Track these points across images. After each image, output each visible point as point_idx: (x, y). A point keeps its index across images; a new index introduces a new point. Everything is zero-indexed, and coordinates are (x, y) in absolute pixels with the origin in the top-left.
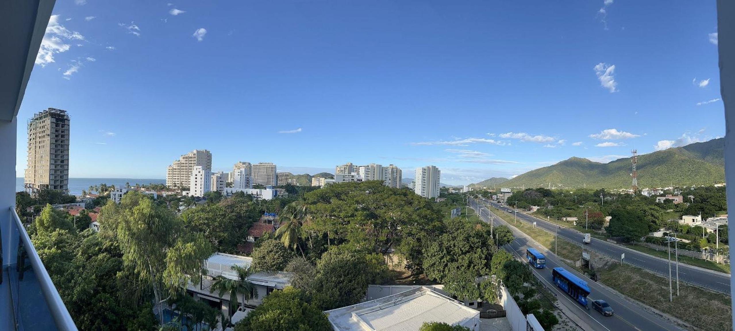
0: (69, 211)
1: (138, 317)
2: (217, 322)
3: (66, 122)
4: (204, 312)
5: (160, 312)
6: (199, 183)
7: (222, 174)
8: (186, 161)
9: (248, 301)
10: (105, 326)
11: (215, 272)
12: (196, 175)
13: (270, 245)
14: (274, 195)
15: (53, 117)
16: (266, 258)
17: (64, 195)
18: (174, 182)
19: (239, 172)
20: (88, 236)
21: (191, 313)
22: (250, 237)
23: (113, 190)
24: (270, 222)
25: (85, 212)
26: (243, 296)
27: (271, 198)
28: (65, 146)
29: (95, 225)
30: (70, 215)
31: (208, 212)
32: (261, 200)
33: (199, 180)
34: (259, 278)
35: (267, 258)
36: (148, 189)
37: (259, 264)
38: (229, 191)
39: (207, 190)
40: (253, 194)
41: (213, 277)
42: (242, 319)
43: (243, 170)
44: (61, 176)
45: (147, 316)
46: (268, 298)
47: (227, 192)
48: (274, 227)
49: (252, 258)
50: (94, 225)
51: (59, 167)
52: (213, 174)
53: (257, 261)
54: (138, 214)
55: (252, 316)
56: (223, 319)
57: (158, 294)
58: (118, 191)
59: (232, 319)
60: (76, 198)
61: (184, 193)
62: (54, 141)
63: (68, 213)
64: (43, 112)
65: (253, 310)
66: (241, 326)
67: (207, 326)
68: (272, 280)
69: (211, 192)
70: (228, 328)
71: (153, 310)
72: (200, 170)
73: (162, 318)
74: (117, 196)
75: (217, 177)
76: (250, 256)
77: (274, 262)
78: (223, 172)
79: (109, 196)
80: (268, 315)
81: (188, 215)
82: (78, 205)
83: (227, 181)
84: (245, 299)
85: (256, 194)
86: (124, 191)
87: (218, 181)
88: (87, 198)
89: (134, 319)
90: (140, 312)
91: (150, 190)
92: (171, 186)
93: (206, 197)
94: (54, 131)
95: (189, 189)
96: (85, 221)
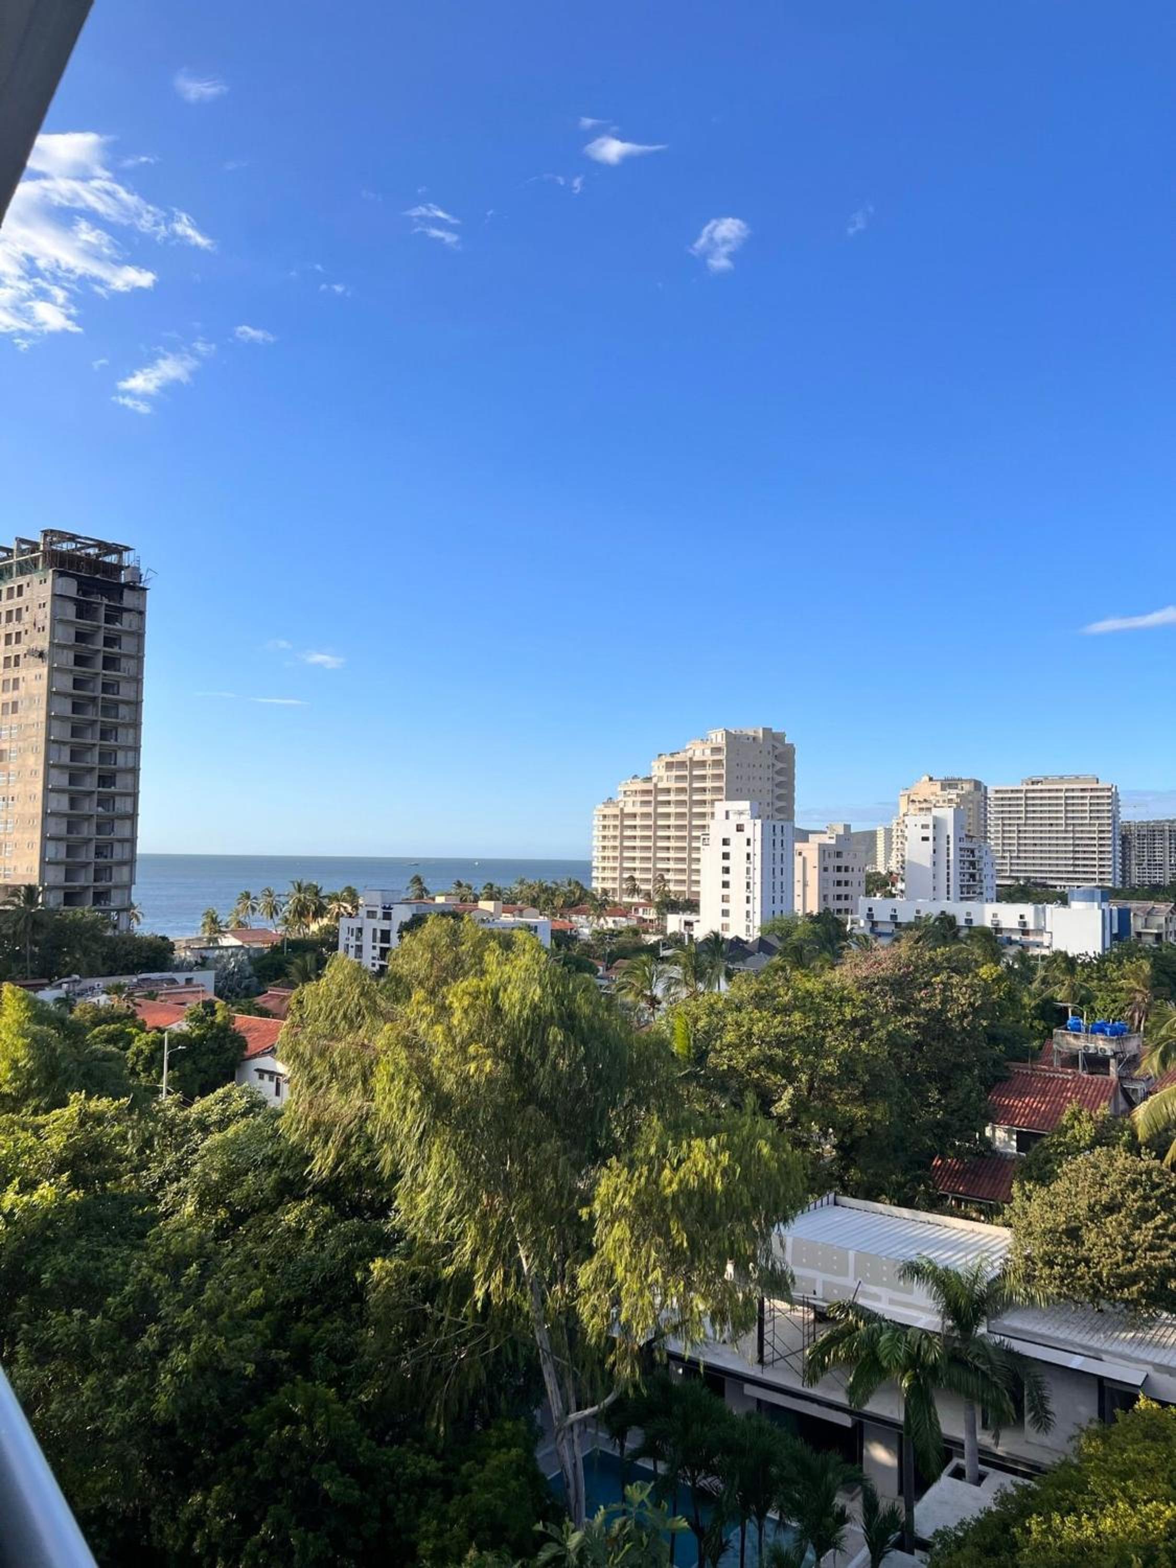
0: (137, 1009)
1: (466, 1490)
2: (842, 1518)
3: (129, 599)
4: (774, 1470)
5: (569, 1466)
6: (737, 878)
7: (847, 837)
8: (678, 778)
9: (996, 1437)
10: (310, 1536)
11: (824, 1283)
12: (726, 842)
13: (1104, 1176)
14: (1115, 931)
15: (62, 574)
16: (1085, 1237)
17: (109, 933)
18: (626, 875)
19: (925, 827)
20: (223, 1124)
21: (712, 1471)
22: (994, 1130)
23: (349, 908)
24: (1097, 1063)
25: (214, 1013)
26: (972, 1408)
27: (1099, 950)
28: (123, 710)
29: (262, 1072)
30: (142, 1027)
31: (785, 1010)
32: (1044, 957)
33: (737, 863)
34: (1048, 1333)
35: (1090, 1237)
36: (509, 902)
37: (1050, 1264)
38: (882, 915)
39: (778, 907)
40: (1003, 925)
41: (814, 1307)
42: (968, 1519)
43: (947, 814)
44: (97, 847)
45: (514, 1483)
46: (1105, 1439)
47: (870, 916)
48: (1124, 1091)
49: (1006, 1232)
50: (257, 1070)
51: (89, 807)
52: (804, 836)
53: (1035, 1249)
54: (465, 1012)
55: (1025, 1512)
56: (871, 1506)
57: (561, 1386)
58: (371, 914)
59: (917, 1511)
60: (171, 948)
61: (674, 923)
62: (66, 683)
63: (133, 1015)
64: (13, 546)
65: (1027, 1482)
66: (966, 1551)
67: (791, 1536)
68: (1128, 1351)
69: (795, 917)
70: (897, 1556)
71: (539, 1455)
72: (745, 819)
73: (578, 1488)
74: (367, 936)
75: (823, 850)
76: (1000, 1220)
77: (1130, 1261)
78: (847, 827)
79: (329, 941)
80: (1109, 1520)
81: (696, 1020)
82: (182, 982)
83: (869, 869)
84: (979, 1423)
85: (1017, 926)
86: (402, 914)
87: (826, 869)
88: (227, 948)
89: (447, 1499)
90: (478, 1467)
91: (521, 911)
92: (614, 890)
93: (773, 940)
94: (67, 635)
95: (692, 906)
96: (213, 1051)
